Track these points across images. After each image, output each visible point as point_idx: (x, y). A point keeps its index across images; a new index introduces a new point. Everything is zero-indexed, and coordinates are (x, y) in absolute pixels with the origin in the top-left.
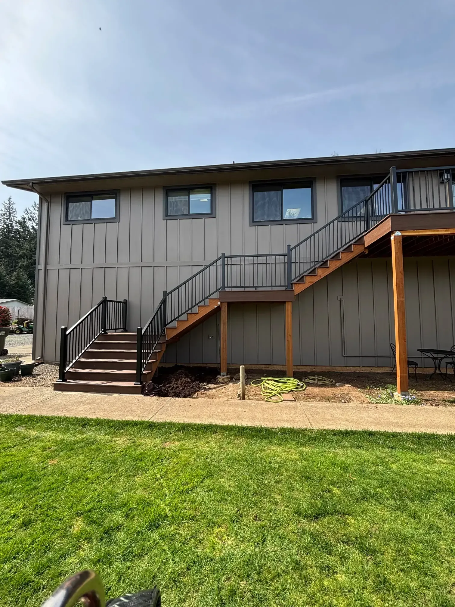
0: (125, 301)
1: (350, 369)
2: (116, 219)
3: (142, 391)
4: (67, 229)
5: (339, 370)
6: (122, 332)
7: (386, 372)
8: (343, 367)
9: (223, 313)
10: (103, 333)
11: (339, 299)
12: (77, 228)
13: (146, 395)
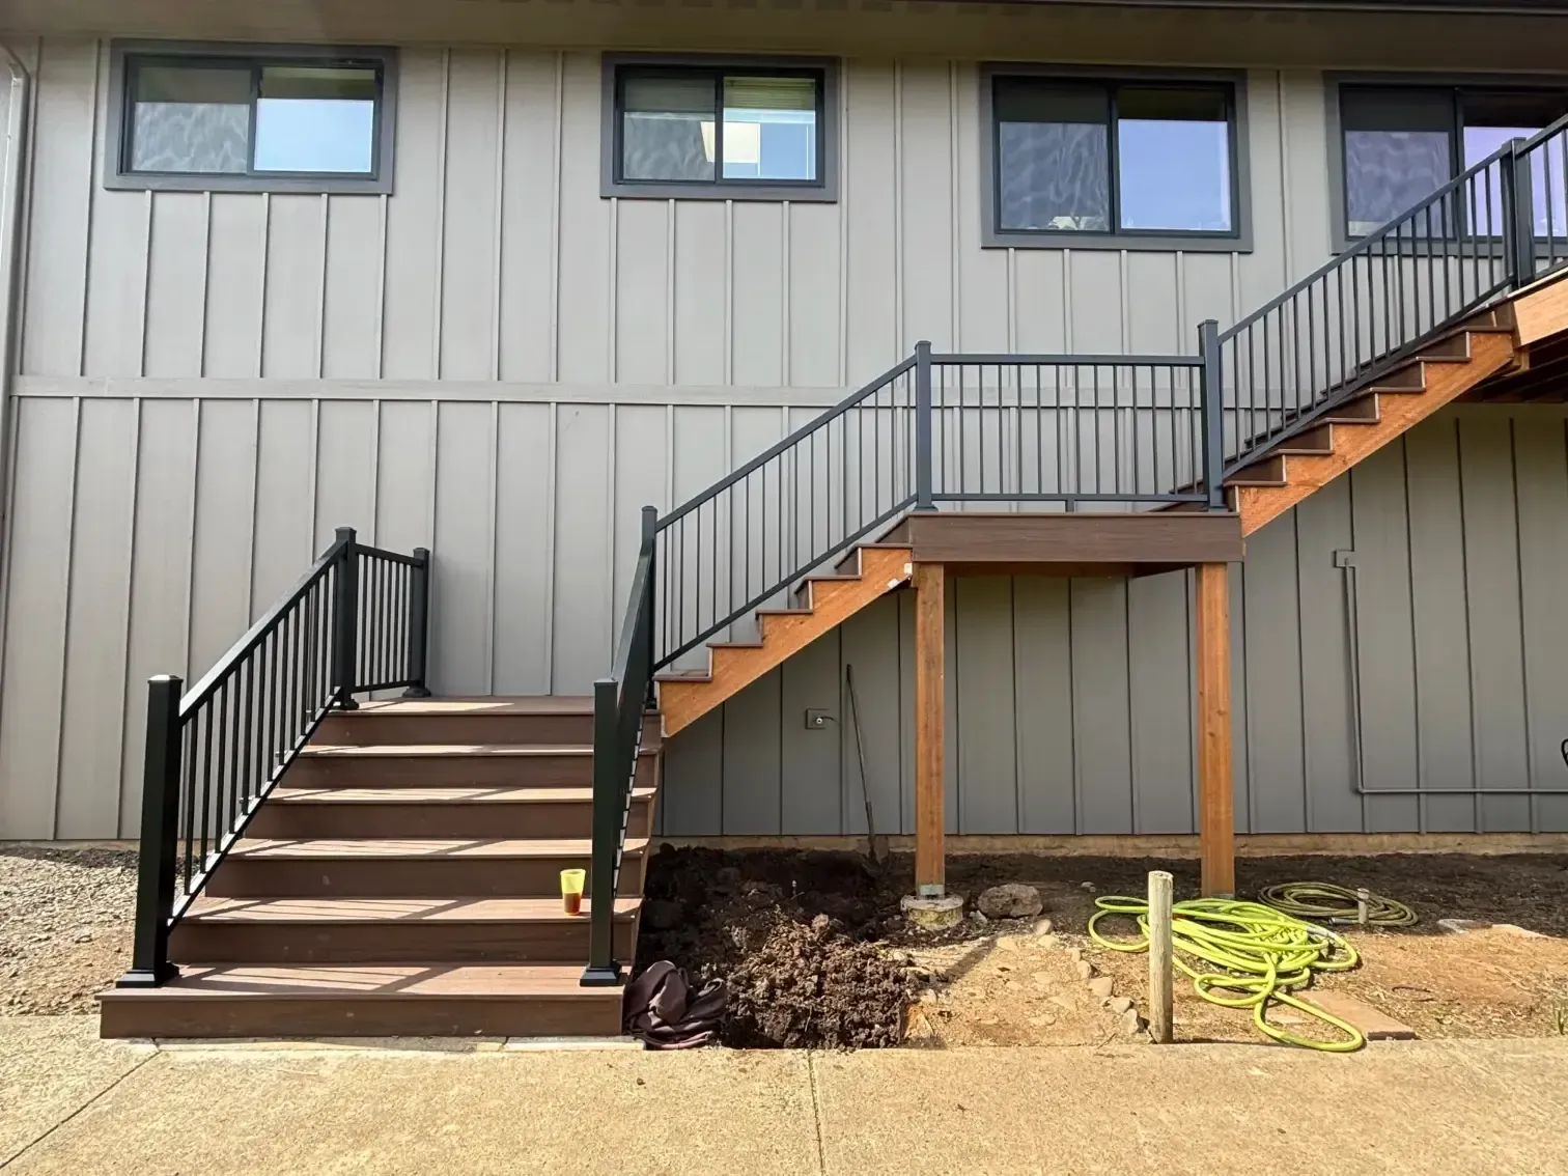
0: (422, 558)
1: (1382, 844)
2: (376, 181)
3: (629, 1020)
4: (124, 212)
5: (1337, 847)
6: (406, 698)
7: (1514, 851)
8: (1352, 837)
9: (924, 614)
10: (337, 704)
11: (1340, 563)
12: (182, 212)
13: (655, 1041)
